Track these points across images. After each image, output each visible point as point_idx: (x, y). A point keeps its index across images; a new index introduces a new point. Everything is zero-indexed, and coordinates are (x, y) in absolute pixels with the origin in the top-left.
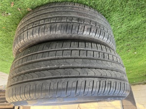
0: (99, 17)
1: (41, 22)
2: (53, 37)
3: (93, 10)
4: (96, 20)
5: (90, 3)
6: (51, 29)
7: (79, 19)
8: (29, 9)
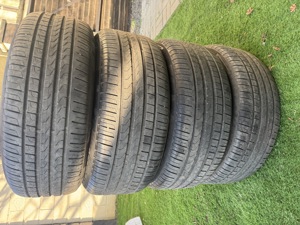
0: (259, 157)
1: (254, 82)
2: (236, 95)
3: (268, 149)
4: (254, 152)
5: (277, 148)
6: (246, 93)
7: (257, 127)
8: (271, 68)
